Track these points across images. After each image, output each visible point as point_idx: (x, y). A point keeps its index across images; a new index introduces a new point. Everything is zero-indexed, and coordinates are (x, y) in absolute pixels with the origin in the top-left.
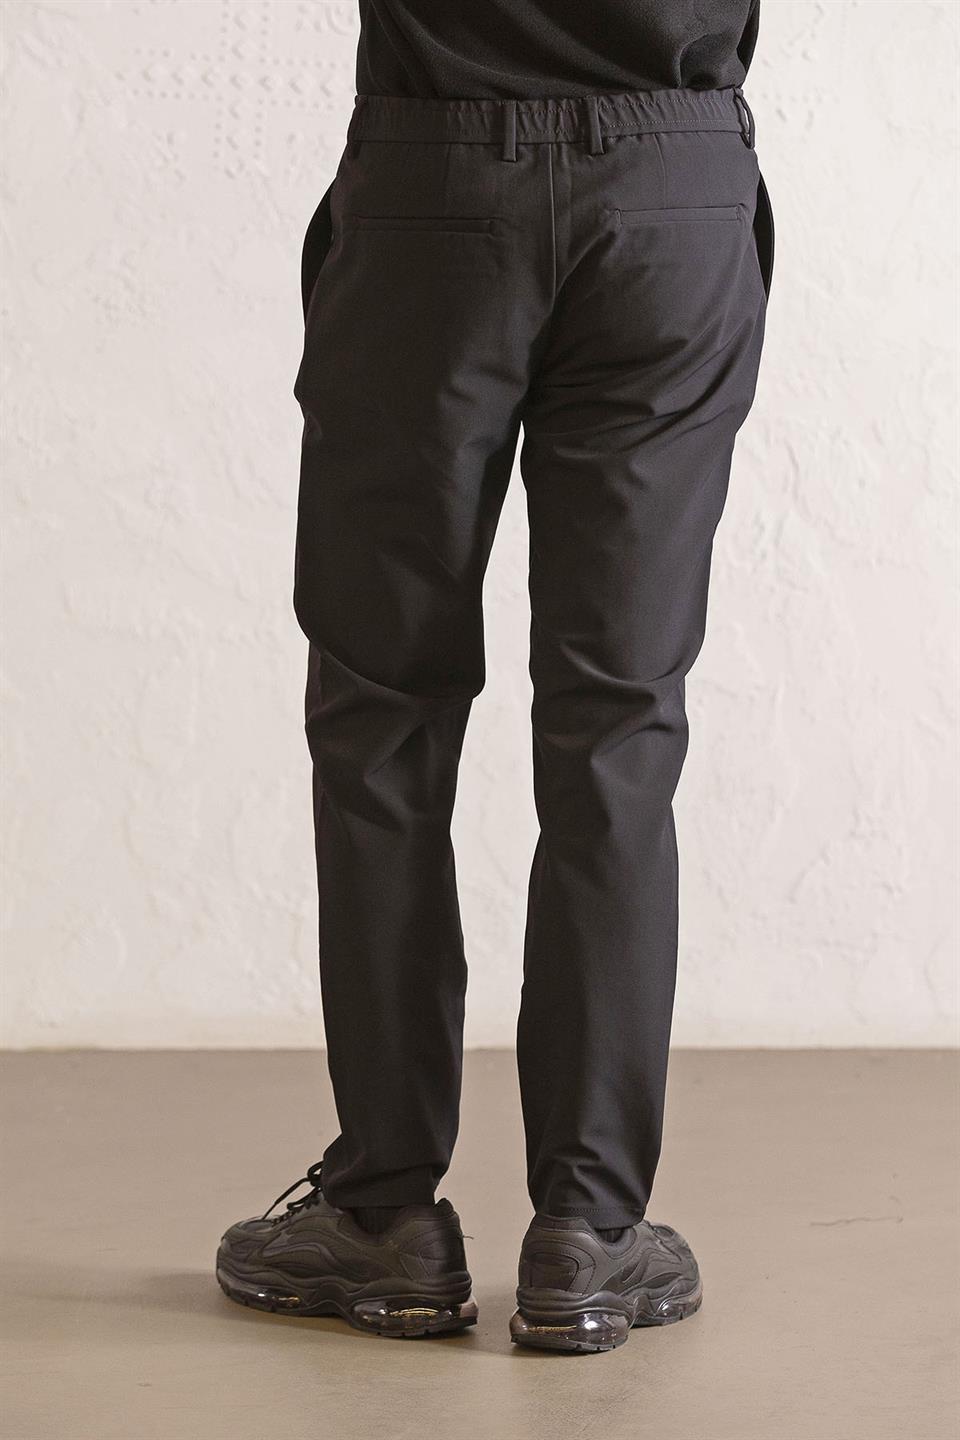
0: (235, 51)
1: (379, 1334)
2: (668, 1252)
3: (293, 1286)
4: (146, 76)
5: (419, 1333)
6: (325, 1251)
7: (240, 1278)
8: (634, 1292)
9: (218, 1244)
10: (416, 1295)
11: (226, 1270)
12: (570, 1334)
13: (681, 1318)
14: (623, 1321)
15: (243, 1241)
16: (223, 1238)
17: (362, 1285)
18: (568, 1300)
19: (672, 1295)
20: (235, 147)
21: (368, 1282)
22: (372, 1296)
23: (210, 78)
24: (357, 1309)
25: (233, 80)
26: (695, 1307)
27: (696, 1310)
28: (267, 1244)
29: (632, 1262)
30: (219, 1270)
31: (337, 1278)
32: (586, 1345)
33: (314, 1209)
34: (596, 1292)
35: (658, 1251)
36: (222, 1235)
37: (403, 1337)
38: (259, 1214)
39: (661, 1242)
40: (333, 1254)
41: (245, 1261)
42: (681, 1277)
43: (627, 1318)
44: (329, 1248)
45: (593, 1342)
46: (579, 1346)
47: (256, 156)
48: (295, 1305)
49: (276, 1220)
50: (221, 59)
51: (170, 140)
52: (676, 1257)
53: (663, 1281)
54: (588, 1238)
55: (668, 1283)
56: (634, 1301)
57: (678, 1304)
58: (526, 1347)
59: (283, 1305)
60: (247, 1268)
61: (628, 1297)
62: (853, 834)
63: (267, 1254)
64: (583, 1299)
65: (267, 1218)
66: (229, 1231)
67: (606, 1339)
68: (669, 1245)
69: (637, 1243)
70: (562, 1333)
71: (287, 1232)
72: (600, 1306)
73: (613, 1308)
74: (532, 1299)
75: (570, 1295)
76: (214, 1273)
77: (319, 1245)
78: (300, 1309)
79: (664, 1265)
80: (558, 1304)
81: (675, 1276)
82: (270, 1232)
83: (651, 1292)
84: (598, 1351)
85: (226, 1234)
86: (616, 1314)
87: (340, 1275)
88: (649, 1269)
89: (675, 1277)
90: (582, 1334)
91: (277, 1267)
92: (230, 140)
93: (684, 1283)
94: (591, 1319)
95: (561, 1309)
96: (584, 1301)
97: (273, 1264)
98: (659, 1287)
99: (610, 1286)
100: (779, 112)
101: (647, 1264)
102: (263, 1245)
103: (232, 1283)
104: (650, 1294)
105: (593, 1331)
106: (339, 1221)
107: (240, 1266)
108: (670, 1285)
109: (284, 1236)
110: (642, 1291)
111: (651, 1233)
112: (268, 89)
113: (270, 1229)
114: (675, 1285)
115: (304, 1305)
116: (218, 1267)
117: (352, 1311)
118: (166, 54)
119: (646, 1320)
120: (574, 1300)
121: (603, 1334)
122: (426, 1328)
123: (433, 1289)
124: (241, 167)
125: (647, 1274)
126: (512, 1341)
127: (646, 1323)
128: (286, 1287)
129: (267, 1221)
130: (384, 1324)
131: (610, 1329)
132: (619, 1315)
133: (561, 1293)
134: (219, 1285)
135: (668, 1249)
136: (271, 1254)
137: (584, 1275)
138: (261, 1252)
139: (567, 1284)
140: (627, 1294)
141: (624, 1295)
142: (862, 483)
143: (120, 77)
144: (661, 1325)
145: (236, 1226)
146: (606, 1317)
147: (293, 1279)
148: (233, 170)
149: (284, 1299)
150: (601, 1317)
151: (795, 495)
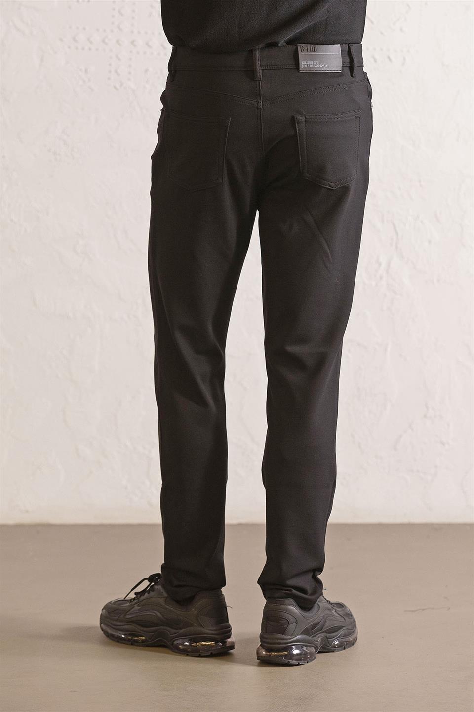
0: (119, 27)
1: (187, 655)
2: (338, 615)
3: (141, 632)
4: (74, 39)
5: (207, 654)
6: (158, 614)
7: (114, 629)
8: (319, 635)
9: (100, 612)
10: (206, 635)
11: (105, 624)
12: (285, 656)
13: (344, 649)
14: (313, 650)
15: (115, 610)
16: (103, 609)
17: (178, 631)
18: (283, 639)
19: (339, 637)
20: (118, 74)
21: (181, 629)
22: (183, 636)
23: (106, 40)
24: (175, 643)
25: (118, 41)
26: (352, 643)
27: (353, 645)
28: (128, 612)
29: (317, 621)
30: (102, 625)
31: (165, 628)
32: (293, 662)
33: (152, 594)
34: (298, 635)
35: (333, 615)
36: (103, 607)
37: (200, 656)
38: (122, 597)
39: (336, 611)
40: (163, 616)
41: (117, 620)
42: (345, 628)
43: (315, 648)
44: (160, 613)
45: (297, 660)
46: (289, 662)
47: (129, 79)
48: (143, 641)
49: (131, 600)
50: (112, 31)
51: (86, 71)
52: (343, 619)
53: (335, 630)
54: (294, 609)
55: (337, 631)
56: (319, 639)
57: (344, 641)
58: (265, 662)
59: (137, 641)
60: (119, 624)
61: (315, 638)
62: (425, 416)
63: (128, 616)
64: (291, 639)
65: (126, 599)
66: (106, 605)
67: (303, 658)
68: (339, 613)
69: (320, 611)
70: (282, 656)
71: (138, 606)
72: (300, 642)
73: (308, 643)
74: (266, 639)
75: (285, 637)
76: (99, 626)
77: (155, 612)
78: (146, 643)
79: (335, 622)
80: (279, 641)
81: (341, 627)
82: (129, 606)
83: (328, 635)
84: (299, 664)
85: (104, 607)
86: (308, 646)
87: (167, 626)
88: (327, 624)
89: (341, 629)
90: (291, 656)
91: (134, 623)
92: (116, 71)
93: (346, 631)
94: (296, 649)
95: (280, 644)
96: (292, 640)
97: (131, 622)
98: (333, 633)
99: (306, 632)
100: (389, 58)
101: (326, 622)
102: (126, 612)
103: (110, 631)
104: (328, 636)
105: (297, 654)
106: (166, 599)
107: (114, 623)
108: (338, 632)
109: (137, 608)
110: (323, 635)
111: (330, 606)
112: (135, 46)
113: (128, 604)
114: (341, 632)
115: (148, 641)
116: (101, 623)
117: (173, 644)
118: (84, 29)
119: (326, 649)
120: (288, 639)
121: (303, 656)
122: (211, 651)
123: (213, 632)
124: (122, 85)
125: (326, 626)
126: (257, 659)
127: (327, 651)
128: (139, 632)
129: (127, 600)
130: (189, 650)
131: (306, 654)
132: (310, 647)
133: (280, 636)
134: (102, 632)
135: (339, 614)
136: (130, 616)
137: (292, 627)
138: (125, 615)
139: (283, 632)
140: (315, 636)
141: (313, 637)
142: (430, 242)
143: (61, 40)
144: (334, 652)
145: (110, 603)
146: (304, 648)
147: (142, 629)
148: (118, 86)
149: (136, 638)
150: (302, 647)
151: (397, 248)
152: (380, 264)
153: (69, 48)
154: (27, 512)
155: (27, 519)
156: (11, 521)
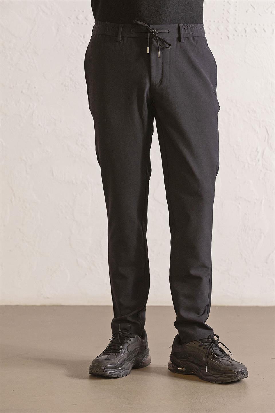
4: (77, 18)
118: (83, 12)
143: (69, 18)
151: (268, 142)
152: (258, 152)
153: (74, 23)
154: (48, 298)
155: (47, 302)
156: (38, 304)
